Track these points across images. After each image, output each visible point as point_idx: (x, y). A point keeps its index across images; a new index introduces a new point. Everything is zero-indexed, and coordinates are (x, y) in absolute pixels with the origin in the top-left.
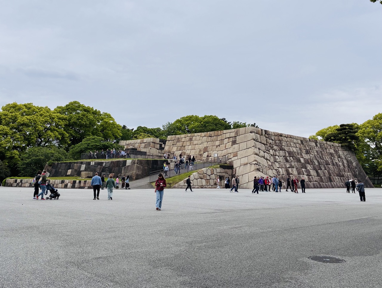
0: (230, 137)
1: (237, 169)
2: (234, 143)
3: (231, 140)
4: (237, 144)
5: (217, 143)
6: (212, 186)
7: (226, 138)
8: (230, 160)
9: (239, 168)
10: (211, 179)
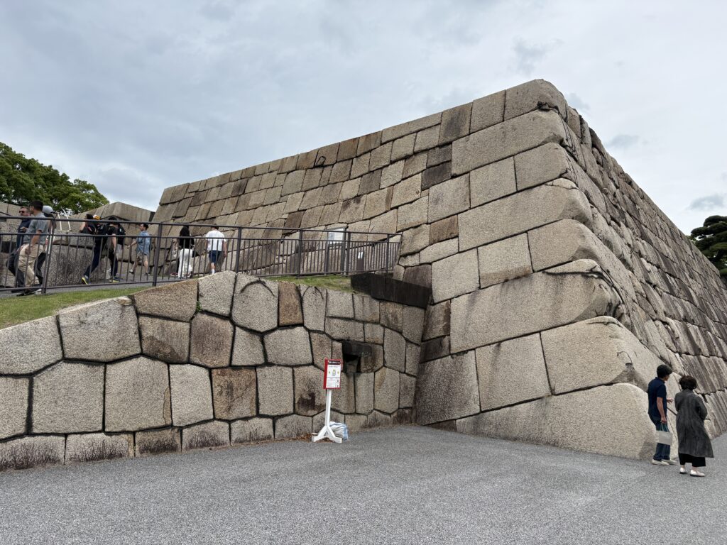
0: (415, 153)
1: (459, 307)
2: (438, 172)
3: (421, 162)
4: (454, 177)
5: (349, 189)
6: (275, 419)
7: (392, 162)
8: (412, 261)
9: (472, 302)
10: (267, 364)
